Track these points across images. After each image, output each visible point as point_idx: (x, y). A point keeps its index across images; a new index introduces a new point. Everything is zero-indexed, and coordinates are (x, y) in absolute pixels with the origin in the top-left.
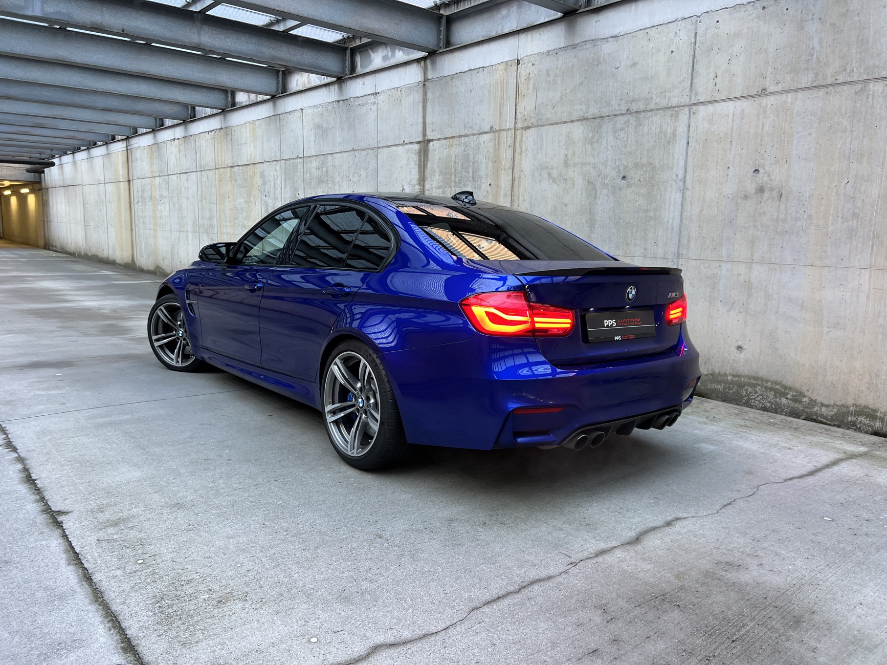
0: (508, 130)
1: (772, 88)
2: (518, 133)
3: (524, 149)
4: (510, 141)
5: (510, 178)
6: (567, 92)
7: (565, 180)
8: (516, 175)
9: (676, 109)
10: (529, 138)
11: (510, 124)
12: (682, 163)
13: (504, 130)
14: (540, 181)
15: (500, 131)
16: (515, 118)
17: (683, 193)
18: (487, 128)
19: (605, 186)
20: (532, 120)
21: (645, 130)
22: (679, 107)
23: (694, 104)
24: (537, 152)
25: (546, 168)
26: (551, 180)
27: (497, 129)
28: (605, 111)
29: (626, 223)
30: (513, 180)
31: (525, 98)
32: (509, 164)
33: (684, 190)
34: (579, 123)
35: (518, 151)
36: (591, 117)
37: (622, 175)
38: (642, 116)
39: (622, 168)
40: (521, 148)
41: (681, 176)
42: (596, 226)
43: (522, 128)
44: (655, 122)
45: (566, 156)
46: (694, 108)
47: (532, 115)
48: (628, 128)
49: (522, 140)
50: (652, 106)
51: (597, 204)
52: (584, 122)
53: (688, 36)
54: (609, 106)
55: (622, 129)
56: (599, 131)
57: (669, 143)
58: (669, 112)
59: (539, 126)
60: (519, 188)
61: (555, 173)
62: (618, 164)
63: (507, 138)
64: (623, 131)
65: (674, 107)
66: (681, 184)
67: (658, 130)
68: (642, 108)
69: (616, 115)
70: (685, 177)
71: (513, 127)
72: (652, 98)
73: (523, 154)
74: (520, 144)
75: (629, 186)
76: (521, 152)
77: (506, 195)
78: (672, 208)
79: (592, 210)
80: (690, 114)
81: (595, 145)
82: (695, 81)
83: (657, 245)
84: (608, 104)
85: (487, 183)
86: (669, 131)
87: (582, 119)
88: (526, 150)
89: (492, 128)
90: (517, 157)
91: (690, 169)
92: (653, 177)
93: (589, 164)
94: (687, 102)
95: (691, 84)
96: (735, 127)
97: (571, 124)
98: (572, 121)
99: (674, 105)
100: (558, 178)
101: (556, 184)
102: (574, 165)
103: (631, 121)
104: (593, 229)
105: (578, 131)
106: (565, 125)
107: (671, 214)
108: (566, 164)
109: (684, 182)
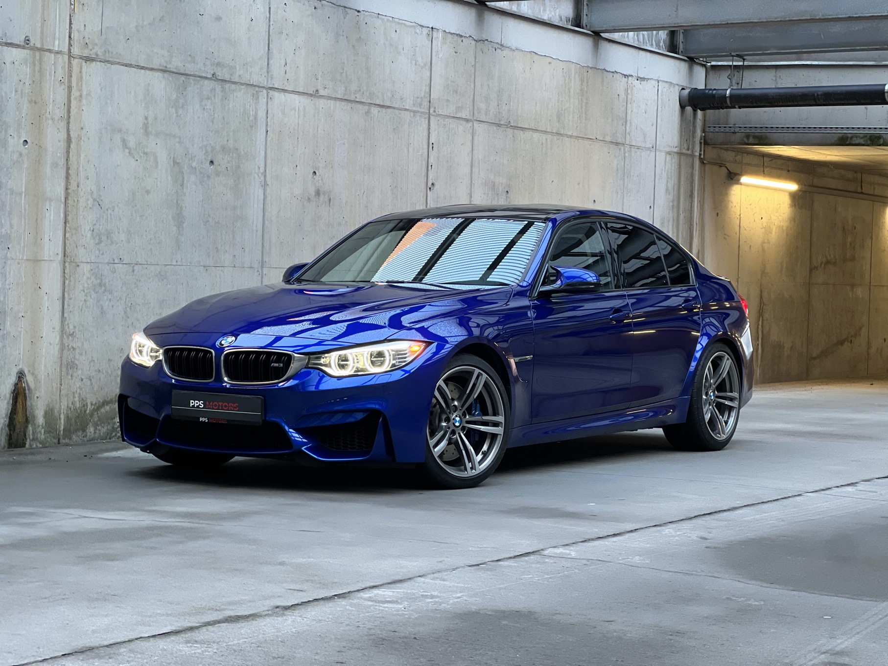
0: (58, 53)
1: (322, 92)
2: (75, 62)
3: (84, 93)
4: (60, 73)
5: (63, 135)
6: (145, 23)
7: (146, 153)
8: (73, 134)
9: (257, 89)
10: (94, 75)
11: (60, 43)
12: (263, 153)
13: (50, 51)
14: (111, 150)
15: (41, 50)
16: (70, 37)
17: (264, 189)
18: (19, 39)
19: (193, 170)
20: (96, 49)
21: (231, 106)
22: (259, 87)
23: (271, 88)
24: (106, 103)
25: (120, 131)
26: (127, 151)
27: (38, 45)
28: (190, 68)
29: (216, 223)
30: (69, 140)
31: (85, 8)
32: (60, 112)
33: (265, 185)
34: (160, 74)
35: (75, 93)
36: (175, 70)
37: (210, 159)
38: (227, 86)
39: (209, 149)
40: (80, 90)
41: (262, 170)
42: (185, 225)
43: (81, 58)
44: (240, 97)
45: (146, 118)
46: (271, 92)
47: (97, 41)
48: (215, 99)
49: (82, 78)
50: (235, 78)
51: (185, 195)
52: (166, 75)
53: (264, 8)
54: (194, 62)
55: (208, 98)
56: (184, 93)
57: (252, 127)
58: (251, 90)
59: (108, 61)
60: (79, 156)
61: (132, 143)
62: (205, 143)
63: (55, 66)
64: (209, 101)
65: (255, 86)
66: (262, 178)
67: (242, 110)
68: (227, 77)
69: (201, 77)
70: (265, 171)
71: (66, 50)
72: (235, 67)
73: (84, 101)
74: (77, 84)
75: (218, 174)
76: (81, 96)
77: (55, 165)
78: (256, 206)
79: (179, 202)
80: (267, 99)
81: (180, 111)
82: (271, 62)
83: (244, 251)
84: (193, 61)
85: (20, 137)
86: (251, 114)
87: (164, 71)
88: (88, 94)
89: (27, 40)
90: (74, 104)
91: (269, 161)
92: (239, 167)
93: (175, 136)
94: (265, 84)
95: (268, 64)
96: (300, 123)
97: (150, 73)
98: (152, 69)
99: (255, 84)
100: (136, 149)
101: (134, 158)
102: (157, 135)
103: (217, 90)
104: (181, 229)
105: (159, 84)
106: (143, 71)
107: (254, 212)
108: (146, 131)
109: (265, 177)
